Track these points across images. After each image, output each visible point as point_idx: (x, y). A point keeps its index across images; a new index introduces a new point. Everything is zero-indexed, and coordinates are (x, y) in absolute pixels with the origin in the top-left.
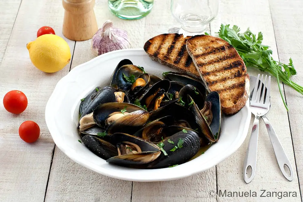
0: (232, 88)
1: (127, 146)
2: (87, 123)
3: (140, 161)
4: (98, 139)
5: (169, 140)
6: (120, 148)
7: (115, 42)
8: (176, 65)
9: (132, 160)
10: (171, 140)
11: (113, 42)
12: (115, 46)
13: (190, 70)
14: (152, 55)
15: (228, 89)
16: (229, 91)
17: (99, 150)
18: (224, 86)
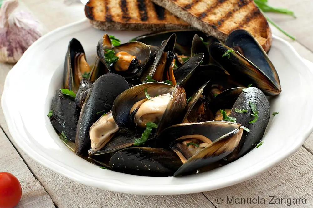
0: (247, 21)
1: (185, 143)
2: (103, 136)
3: (223, 152)
4: (141, 149)
5: (236, 109)
6: (179, 150)
7: (27, 28)
8: (147, 22)
9: (214, 155)
10: (239, 109)
11: (25, 30)
12: (30, 35)
13: (169, 22)
14: (104, 20)
15: (244, 24)
16: (247, 26)
17: (148, 165)
18: (235, 23)
